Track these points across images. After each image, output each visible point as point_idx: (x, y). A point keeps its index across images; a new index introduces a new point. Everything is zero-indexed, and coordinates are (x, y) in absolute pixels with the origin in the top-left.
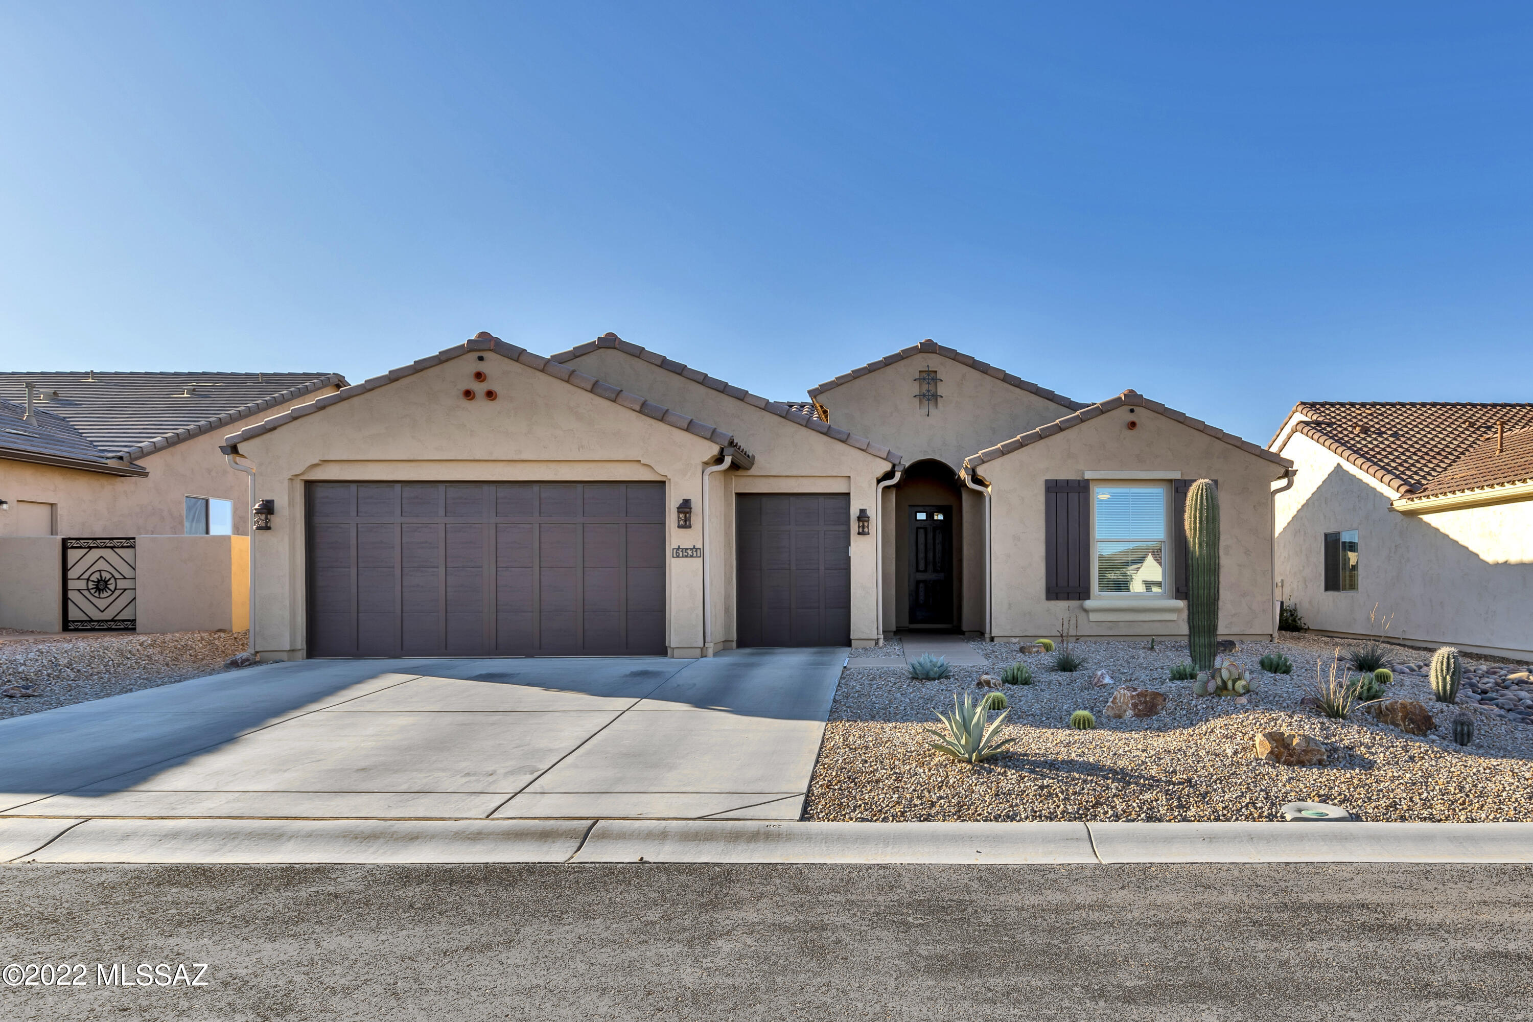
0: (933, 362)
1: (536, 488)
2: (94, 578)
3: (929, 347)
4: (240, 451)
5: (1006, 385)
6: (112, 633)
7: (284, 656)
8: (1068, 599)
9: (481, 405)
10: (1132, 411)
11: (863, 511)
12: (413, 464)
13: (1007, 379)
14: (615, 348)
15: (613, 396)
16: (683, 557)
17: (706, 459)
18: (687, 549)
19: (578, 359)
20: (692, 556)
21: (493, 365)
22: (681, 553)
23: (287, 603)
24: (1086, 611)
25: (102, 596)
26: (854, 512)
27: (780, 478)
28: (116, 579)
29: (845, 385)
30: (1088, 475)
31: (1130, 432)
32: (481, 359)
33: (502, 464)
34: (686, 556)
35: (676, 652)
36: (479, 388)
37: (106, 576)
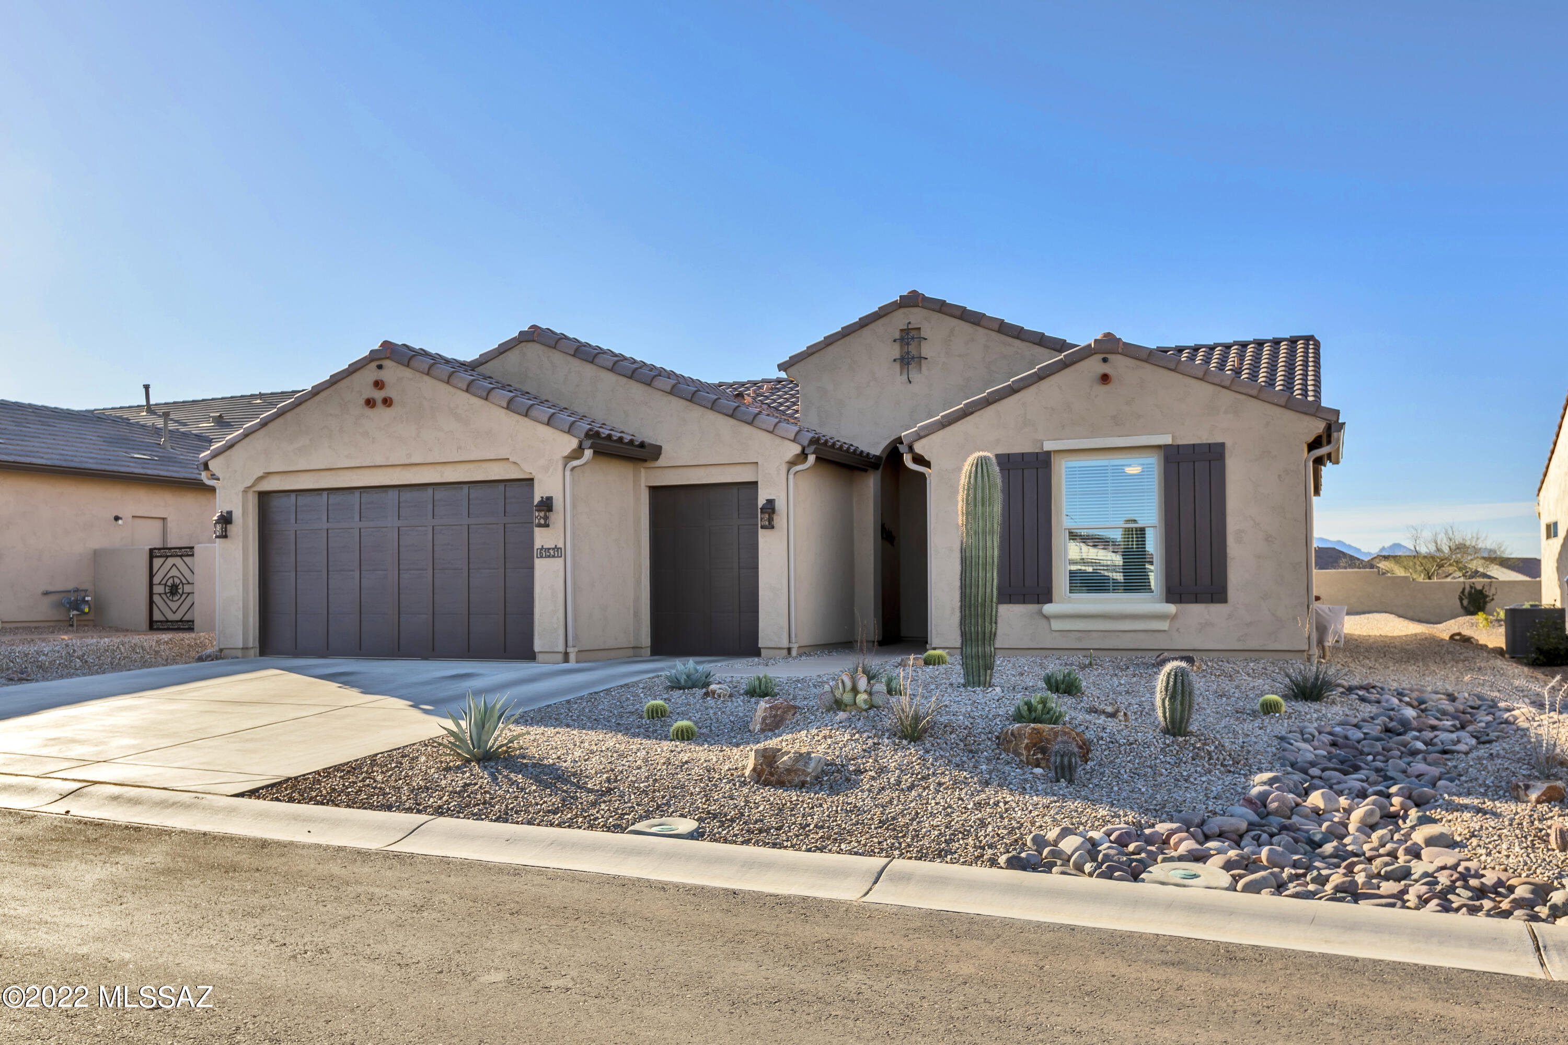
0: (916, 316)
1: (430, 491)
2: (169, 584)
3: (913, 300)
4: (210, 468)
5: (1003, 337)
6: (170, 632)
7: (239, 653)
8: (1024, 602)
9: (382, 413)
10: (1105, 360)
11: (770, 502)
12: (332, 472)
13: (1004, 329)
14: (534, 341)
15: (485, 394)
16: (546, 557)
17: (566, 454)
18: (549, 549)
19: (502, 356)
20: (553, 556)
21: (392, 372)
22: (547, 553)
23: (241, 604)
24: (1047, 618)
25: (174, 599)
26: (761, 502)
27: (685, 468)
28: (183, 584)
29: (816, 355)
30: (1048, 446)
31: (1102, 389)
32: (380, 367)
33: (398, 469)
34: (549, 557)
35: (540, 657)
36: (378, 395)
37: (177, 581)
